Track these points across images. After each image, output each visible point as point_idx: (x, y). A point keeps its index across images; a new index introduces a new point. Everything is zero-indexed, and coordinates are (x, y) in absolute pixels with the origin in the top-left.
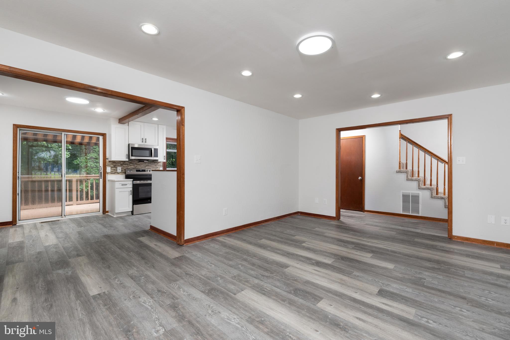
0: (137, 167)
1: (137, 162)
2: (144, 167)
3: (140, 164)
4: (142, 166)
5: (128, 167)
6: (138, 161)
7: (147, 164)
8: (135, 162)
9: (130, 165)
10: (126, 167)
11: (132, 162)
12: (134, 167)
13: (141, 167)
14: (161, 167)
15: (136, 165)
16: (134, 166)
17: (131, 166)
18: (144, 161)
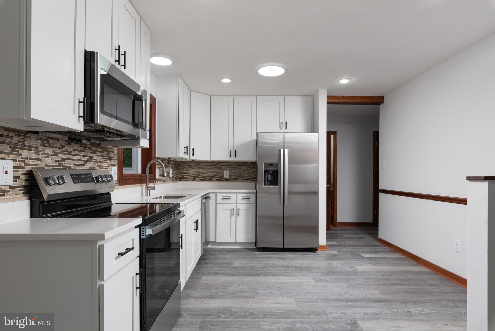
0: (64, 164)
1: (63, 143)
2: (82, 163)
3: (73, 153)
4: (77, 157)
5: (37, 162)
6: (67, 139)
7: (87, 153)
8: (58, 140)
9: (44, 154)
10: (31, 162)
11: (51, 141)
12: (56, 164)
13: (76, 162)
14: (115, 165)
15: (62, 156)
16: (56, 158)
17: (47, 156)
18: (80, 141)
